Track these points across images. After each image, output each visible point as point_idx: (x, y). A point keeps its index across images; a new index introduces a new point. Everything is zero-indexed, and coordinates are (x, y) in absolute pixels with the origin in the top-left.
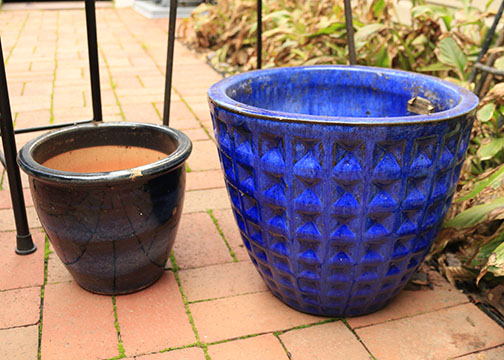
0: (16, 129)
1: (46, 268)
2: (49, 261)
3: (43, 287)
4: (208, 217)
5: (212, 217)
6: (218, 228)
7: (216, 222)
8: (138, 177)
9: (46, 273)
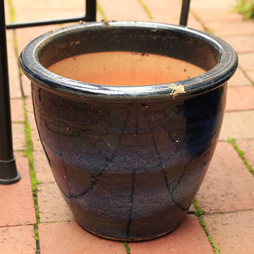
0: (8, 23)
1: (36, 202)
2: (39, 194)
3: (36, 226)
4: (231, 148)
5: (236, 148)
6: (246, 164)
7: (241, 155)
8: (180, 95)
9: (37, 209)
